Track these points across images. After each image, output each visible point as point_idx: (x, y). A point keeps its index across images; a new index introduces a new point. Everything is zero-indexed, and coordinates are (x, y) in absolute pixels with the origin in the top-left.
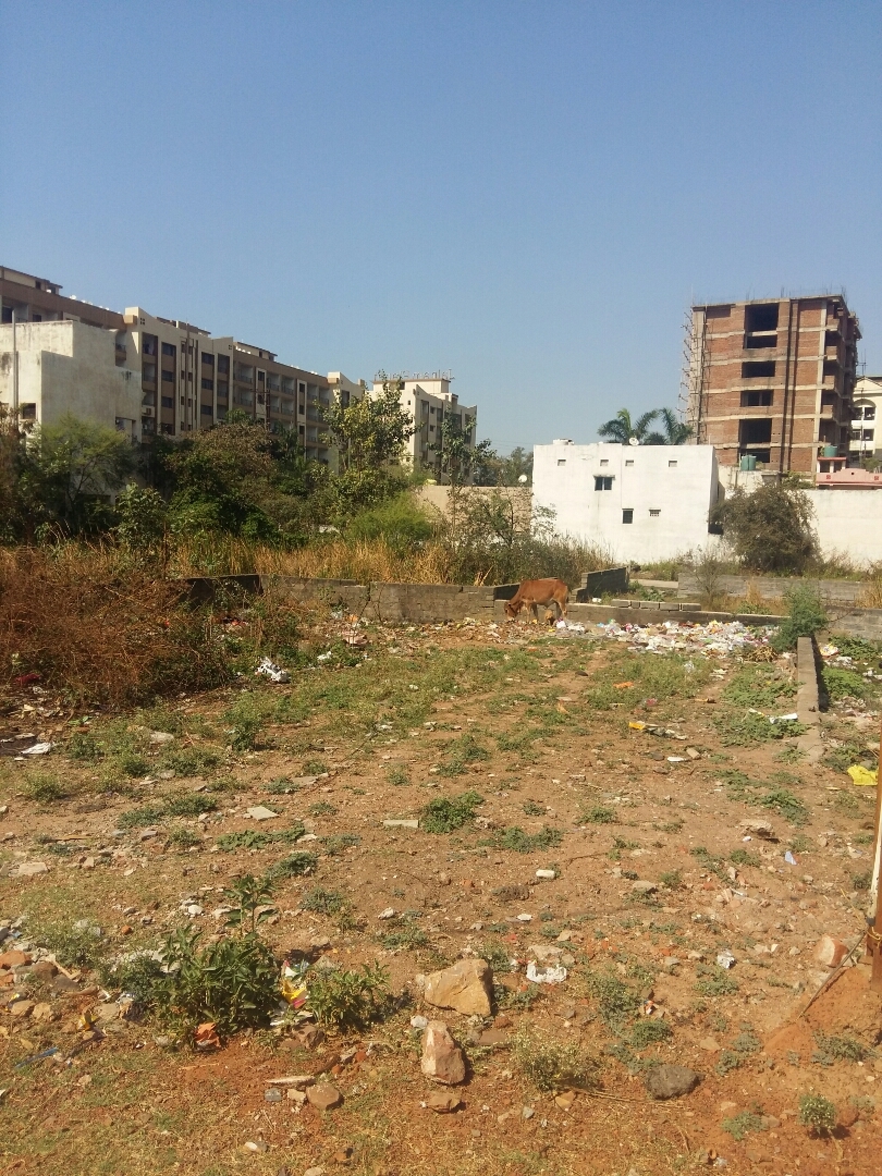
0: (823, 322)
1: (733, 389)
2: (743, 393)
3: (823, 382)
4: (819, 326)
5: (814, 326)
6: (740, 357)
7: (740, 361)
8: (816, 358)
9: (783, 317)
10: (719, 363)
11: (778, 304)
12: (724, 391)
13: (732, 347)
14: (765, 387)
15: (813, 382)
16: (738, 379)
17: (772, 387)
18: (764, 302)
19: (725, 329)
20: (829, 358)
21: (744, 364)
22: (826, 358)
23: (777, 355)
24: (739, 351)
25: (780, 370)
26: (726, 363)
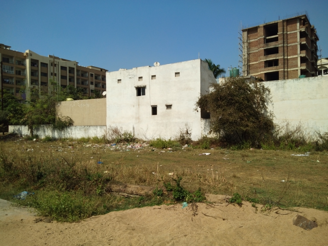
0: (298, 28)
1: (261, 61)
2: (265, 62)
3: (300, 53)
4: (297, 30)
5: (294, 30)
6: (263, 47)
7: (263, 49)
8: (296, 44)
9: (280, 29)
10: (255, 51)
11: (277, 23)
12: (257, 62)
13: (259, 44)
14: (274, 58)
15: (296, 54)
16: (262, 57)
17: (277, 58)
18: (271, 23)
19: (256, 37)
20: (302, 43)
21: (265, 50)
22: (301, 43)
23: (279, 44)
24: (262, 45)
25: (280, 50)
26: (257, 51)
